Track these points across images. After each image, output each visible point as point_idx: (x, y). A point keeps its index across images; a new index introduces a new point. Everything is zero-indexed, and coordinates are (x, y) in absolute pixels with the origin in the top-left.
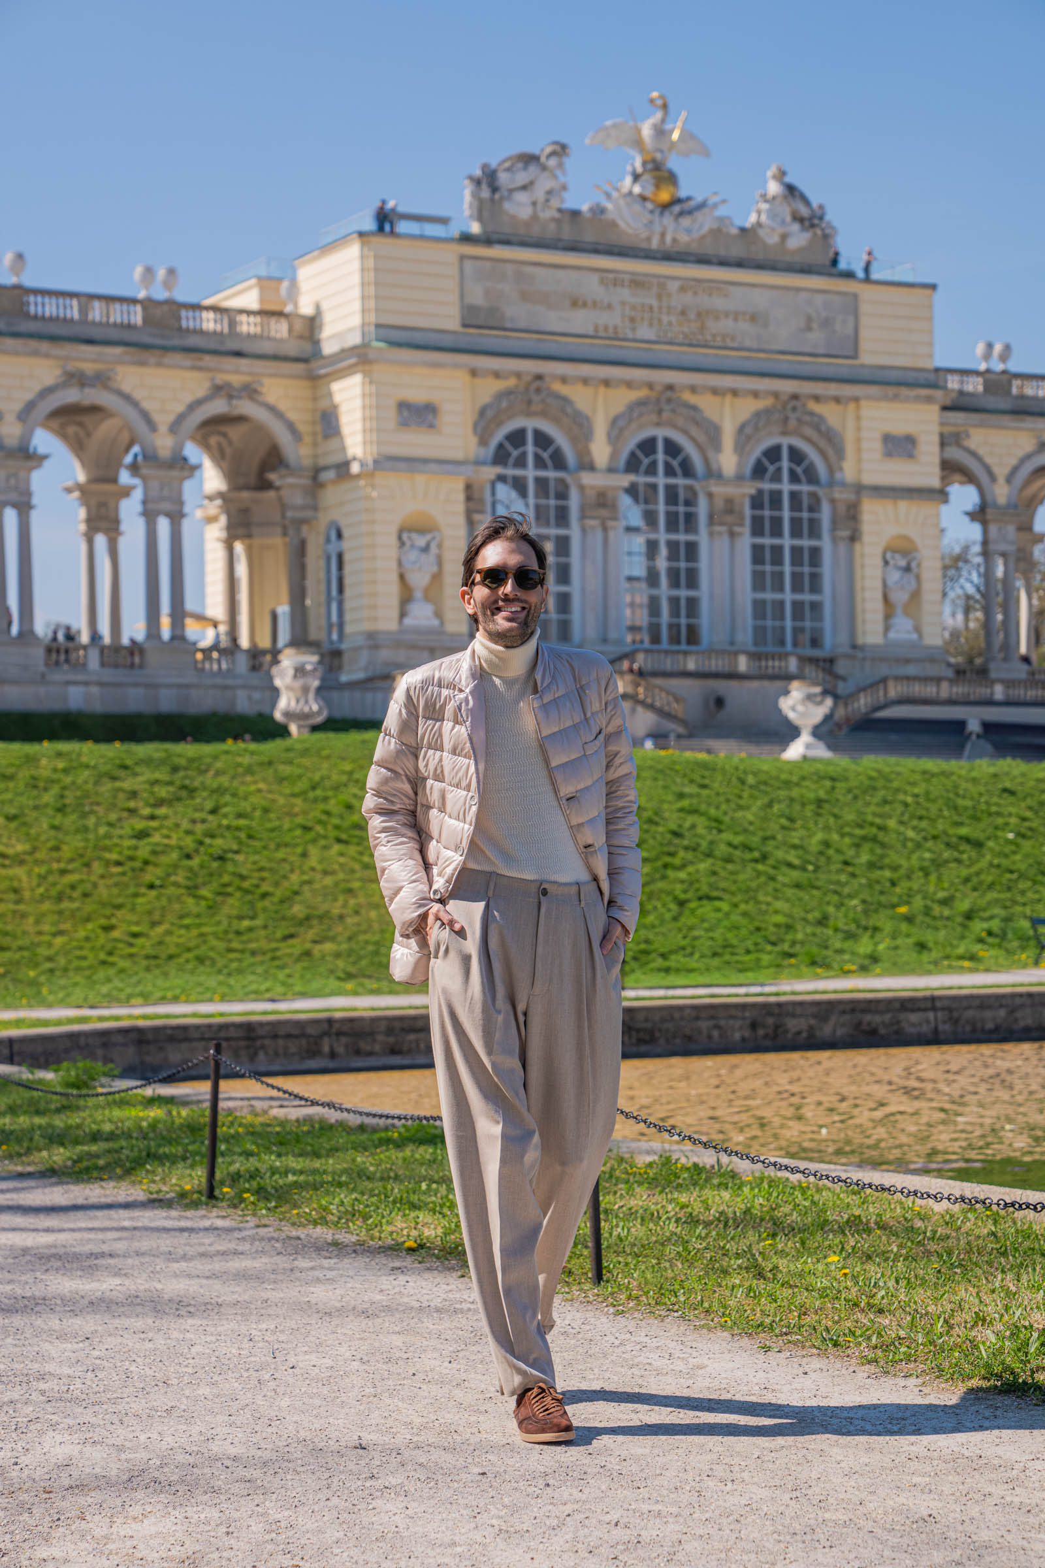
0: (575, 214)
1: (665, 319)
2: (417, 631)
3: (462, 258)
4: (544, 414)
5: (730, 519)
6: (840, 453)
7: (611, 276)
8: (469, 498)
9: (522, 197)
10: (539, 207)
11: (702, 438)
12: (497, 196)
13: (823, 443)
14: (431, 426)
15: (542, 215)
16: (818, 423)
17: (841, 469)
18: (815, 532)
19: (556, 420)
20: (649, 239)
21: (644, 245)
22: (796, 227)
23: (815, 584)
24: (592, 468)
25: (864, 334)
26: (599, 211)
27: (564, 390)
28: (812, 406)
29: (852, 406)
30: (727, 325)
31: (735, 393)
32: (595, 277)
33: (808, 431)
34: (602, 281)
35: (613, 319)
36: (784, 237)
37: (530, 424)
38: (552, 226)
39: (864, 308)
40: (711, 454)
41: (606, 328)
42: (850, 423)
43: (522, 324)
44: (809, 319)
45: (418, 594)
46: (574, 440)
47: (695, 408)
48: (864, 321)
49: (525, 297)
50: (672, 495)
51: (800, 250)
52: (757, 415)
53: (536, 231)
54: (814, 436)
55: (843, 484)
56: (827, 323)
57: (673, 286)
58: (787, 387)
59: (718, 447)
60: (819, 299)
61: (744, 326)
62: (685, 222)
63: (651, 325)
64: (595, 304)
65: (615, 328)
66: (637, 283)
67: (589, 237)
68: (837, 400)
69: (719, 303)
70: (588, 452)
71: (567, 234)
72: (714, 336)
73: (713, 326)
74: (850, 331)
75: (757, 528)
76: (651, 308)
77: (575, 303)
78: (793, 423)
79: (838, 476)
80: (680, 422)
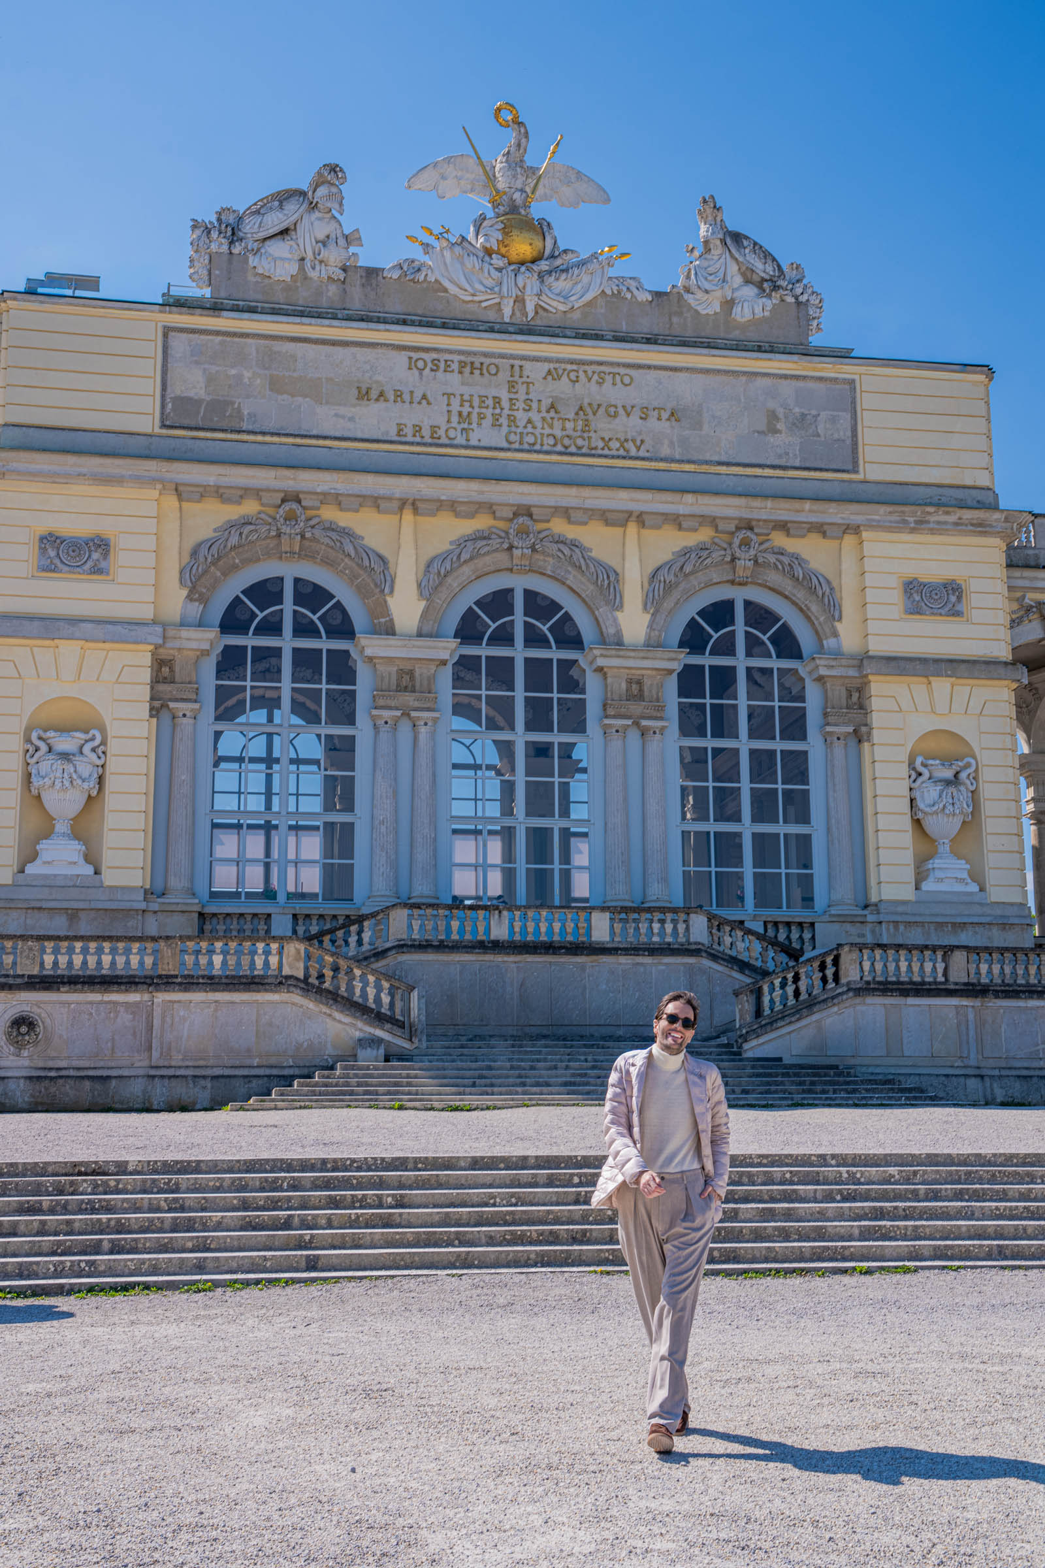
0: (372, 273)
1: (521, 417)
2: (49, 883)
3: (167, 331)
4: (305, 554)
5: (636, 708)
6: (833, 609)
7: (428, 357)
8: (157, 680)
9: (278, 248)
10: (308, 264)
11: (588, 590)
12: (237, 249)
13: (800, 595)
14: (97, 570)
15: (313, 275)
16: (792, 566)
17: (835, 634)
18: (795, 726)
19: (328, 563)
20: (498, 307)
21: (491, 316)
22: (750, 291)
23: (799, 806)
24: (389, 630)
25: (866, 436)
26: (410, 269)
27: (344, 519)
28: (779, 540)
29: (849, 540)
30: (630, 425)
31: (641, 519)
32: (402, 358)
33: (773, 578)
34: (412, 364)
35: (432, 417)
36: (729, 304)
37: (289, 571)
38: (333, 290)
39: (866, 401)
40: (602, 611)
41: (418, 429)
42: (848, 564)
43: (271, 425)
44: (773, 416)
45: (61, 827)
46: (362, 592)
47: (574, 545)
48: (866, 419)
49: (276, 386)
50: (537, 672)
51: (755, 323)
52: (686, 552)
53: (303, 297)
54: (788, 586)
55: (838, 654)
56: (801, 422)
57: (535, 371)
58: (729, 508)
59: (616, 603)
60: (787, 389)
61: (659, 426)
62: (561, 284)
63: (496, 424)
64: (399, 395)
65: (434, 428)
66: (471, 365)
67: (394, 305)
68: (820, 529)
69: (613, 393)
70: (384, 609)
71: (357, 299)
72: (606, 442)
73: (602, 426)
74: (845, 433)
75: (690, 723)
76: (497, 401)
77: (364, 395)
78: (744, 565)
79: (829, 643)
80: (549, 565)
